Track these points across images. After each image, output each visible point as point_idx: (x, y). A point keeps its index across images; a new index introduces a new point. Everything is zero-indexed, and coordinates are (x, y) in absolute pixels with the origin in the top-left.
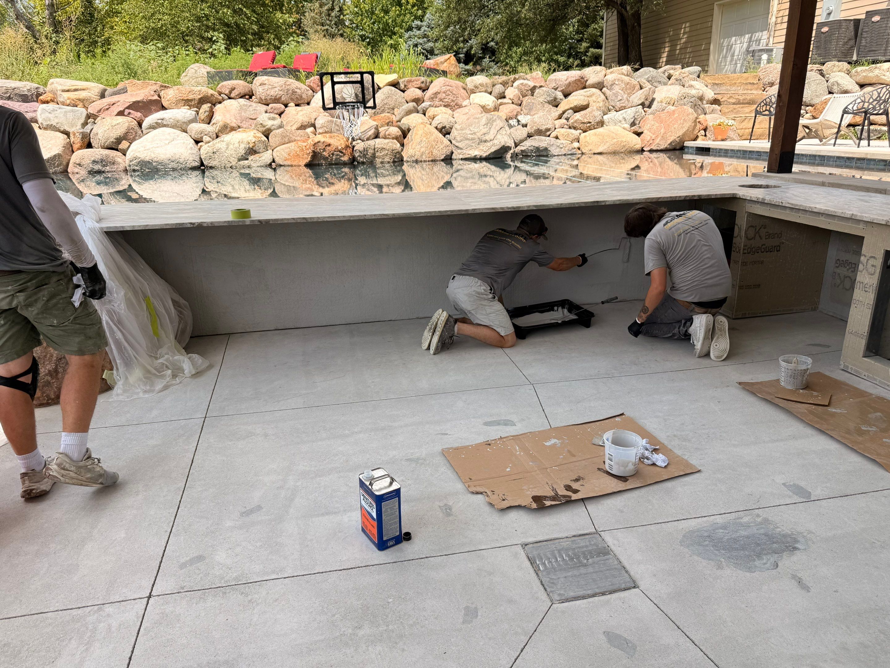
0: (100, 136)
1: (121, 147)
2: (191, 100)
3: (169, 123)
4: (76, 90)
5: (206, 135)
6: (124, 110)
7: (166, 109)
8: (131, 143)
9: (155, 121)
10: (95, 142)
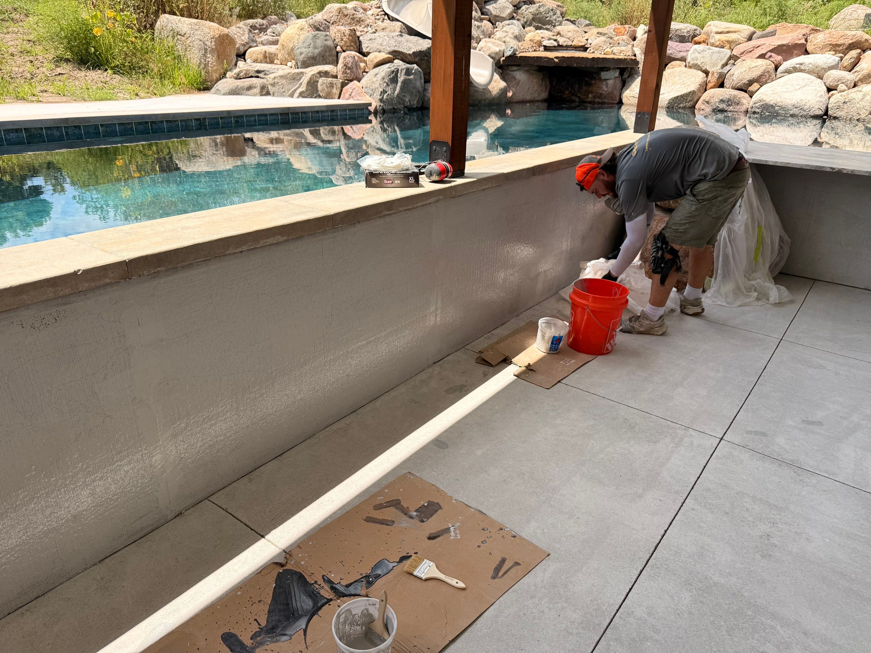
0: (734, 78)
1: (751, 89)
2: (840, 45)
3: (807, 68)
4: (728, 32)
5: (843, 83)
6: (766, 53)
7: (809, 54)
8: (761, 86)
9: (793, 66)
10: (728, 82)
